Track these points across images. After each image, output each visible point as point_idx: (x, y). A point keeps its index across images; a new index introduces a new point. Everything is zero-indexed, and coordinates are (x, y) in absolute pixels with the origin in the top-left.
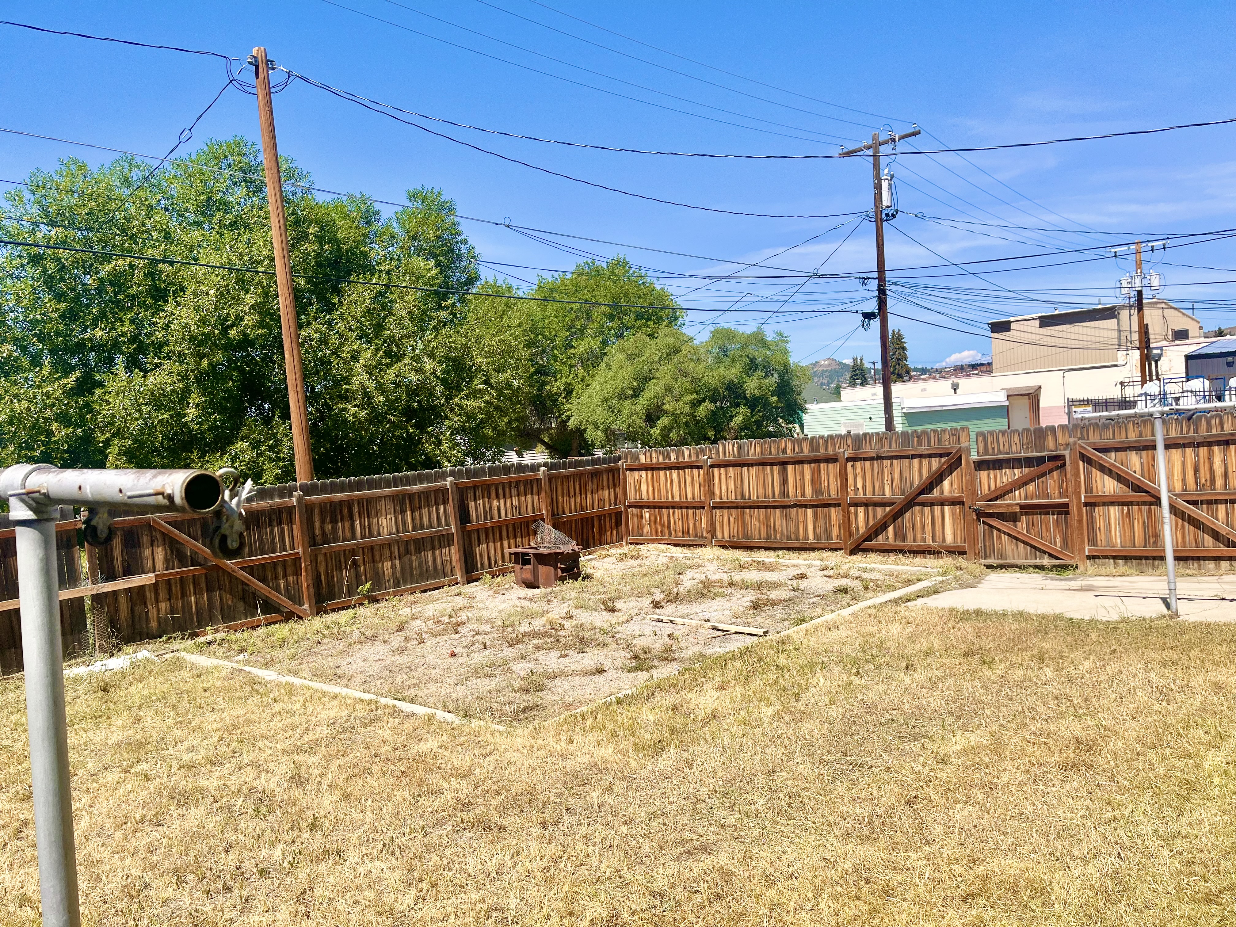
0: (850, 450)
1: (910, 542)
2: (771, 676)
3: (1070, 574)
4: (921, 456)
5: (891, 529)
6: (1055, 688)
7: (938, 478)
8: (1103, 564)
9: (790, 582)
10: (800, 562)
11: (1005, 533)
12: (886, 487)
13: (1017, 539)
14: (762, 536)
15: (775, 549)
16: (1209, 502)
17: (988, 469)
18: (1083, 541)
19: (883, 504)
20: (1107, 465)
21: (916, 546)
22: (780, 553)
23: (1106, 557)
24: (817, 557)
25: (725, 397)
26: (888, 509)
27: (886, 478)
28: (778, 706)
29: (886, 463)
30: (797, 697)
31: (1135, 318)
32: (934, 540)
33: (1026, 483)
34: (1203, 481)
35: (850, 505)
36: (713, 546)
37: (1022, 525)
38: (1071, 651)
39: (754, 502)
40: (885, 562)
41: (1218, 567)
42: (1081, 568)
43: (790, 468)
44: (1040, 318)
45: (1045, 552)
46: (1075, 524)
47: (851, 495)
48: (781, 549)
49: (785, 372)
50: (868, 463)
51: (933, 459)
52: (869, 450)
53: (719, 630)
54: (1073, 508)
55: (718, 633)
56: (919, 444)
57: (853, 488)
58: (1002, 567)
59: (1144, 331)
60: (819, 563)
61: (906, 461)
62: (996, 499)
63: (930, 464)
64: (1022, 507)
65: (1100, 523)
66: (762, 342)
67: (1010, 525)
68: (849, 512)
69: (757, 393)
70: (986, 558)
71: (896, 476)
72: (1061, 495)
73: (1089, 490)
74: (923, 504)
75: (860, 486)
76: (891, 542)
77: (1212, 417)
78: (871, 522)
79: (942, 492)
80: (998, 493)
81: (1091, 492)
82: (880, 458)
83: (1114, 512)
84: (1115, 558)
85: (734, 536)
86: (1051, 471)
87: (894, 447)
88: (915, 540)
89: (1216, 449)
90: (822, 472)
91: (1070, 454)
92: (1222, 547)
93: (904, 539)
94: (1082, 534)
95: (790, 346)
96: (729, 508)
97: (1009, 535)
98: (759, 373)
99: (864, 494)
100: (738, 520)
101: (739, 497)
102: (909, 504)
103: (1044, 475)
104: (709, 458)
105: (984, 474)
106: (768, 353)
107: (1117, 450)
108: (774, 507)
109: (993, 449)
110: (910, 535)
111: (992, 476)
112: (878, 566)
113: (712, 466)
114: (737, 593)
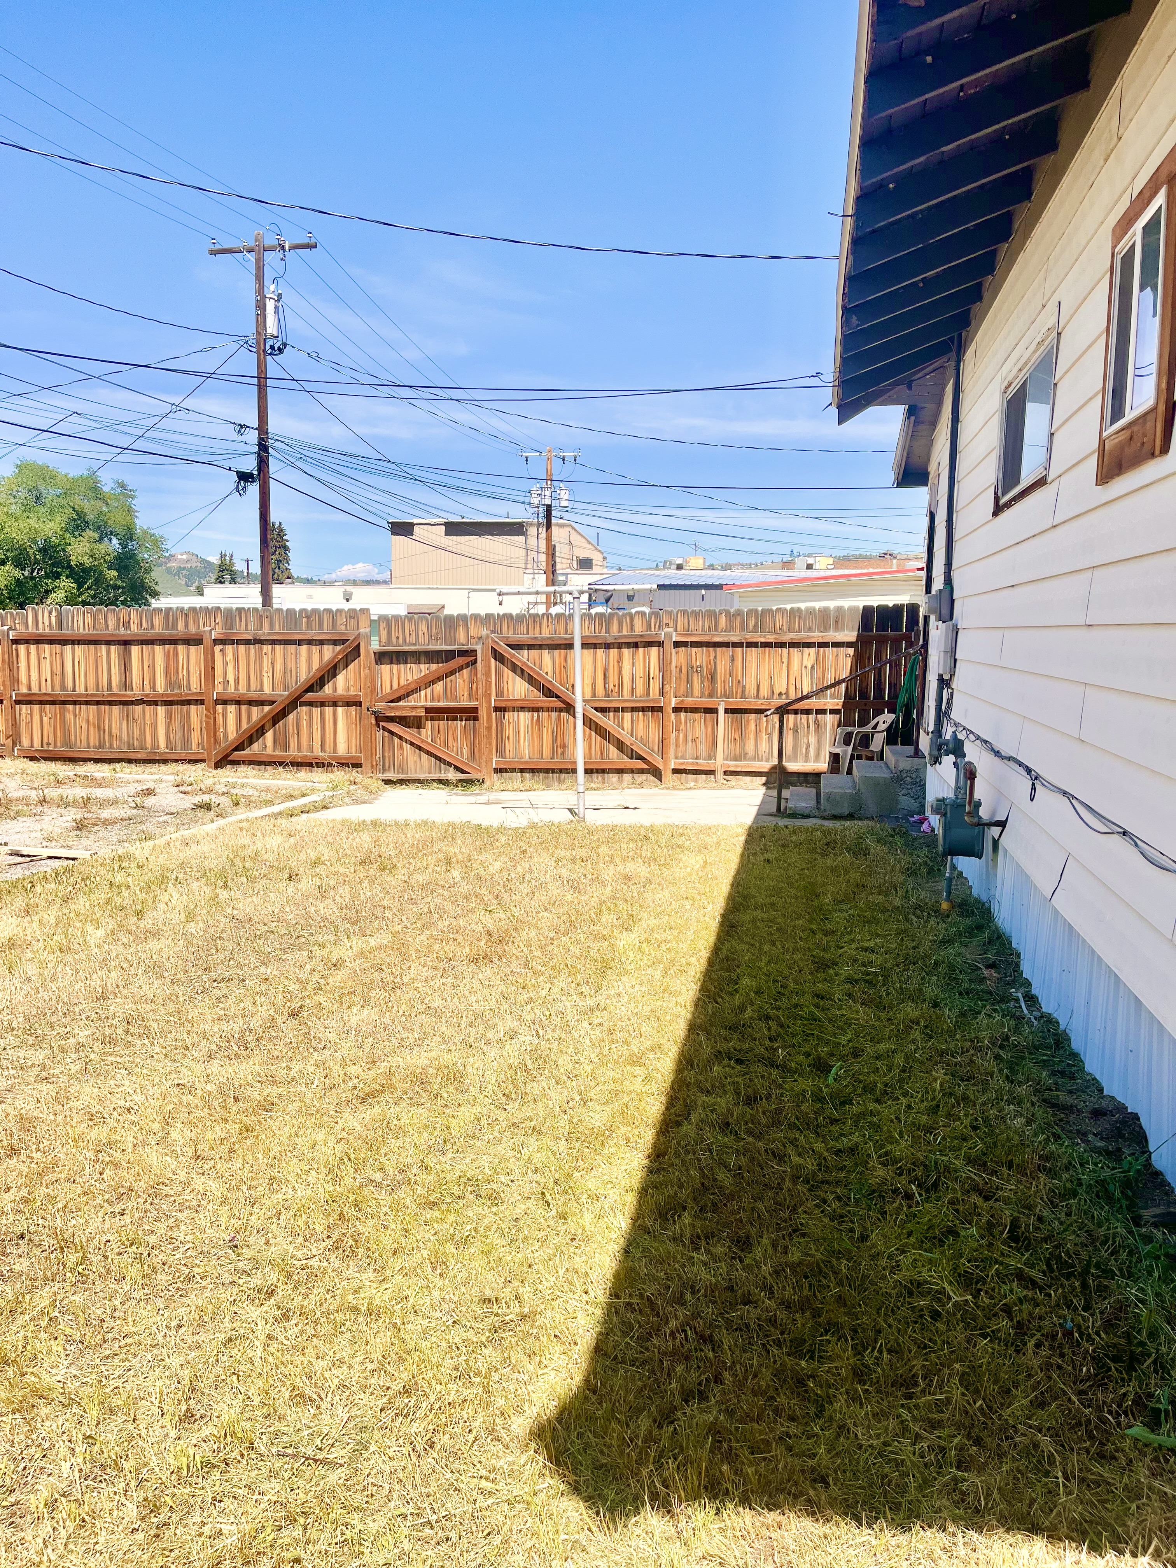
0: (219, 629)
1: (293, 752)
2: (101, 896)
3: (475, 789)
4: (310, 642)
5: (269, 735)
6: (464, 888)
7: (331, 671)
8: (510, 779)
9: (130, 799)
10: (145, 776)
11: (406, 741)
12: (265, 680)
13: (420, 748)
14: (92, 744)
15: (110, 761)
16: (616, 710)
17: (391, 663)
18: (491, 751)
19: (261, 703)
20: (519, 664)
21: (301, 757)
22: (118, 766)
23: (513, 770)
24: (171, 771)
25: (37, 562)
26: (267, 709)
27: (265, 669)
28: (112, 925)
29: (266, 648)
30: (140, 914)
31: (543, 535)
32: (323, 749)
33: (433, 682)
34: (611, 686)
35: (217, 702)
36: (15, 758)
37: (427, 733)
38: (480, 853)
39: (80, 695)
40: (259, 777)
41: (620, 781)
42: (487, 784)
43: (135, 650)
44: (446, 524)
45: (450, 764)
46: (484, 731)
47: (219, 689)
48: (119, 761)
49: (128, 536)
50: (242, 648)
51: (325, 647)
52: (243, 630)
53: (22, 856)
54: (483, 713)
55: (20, 859)
56: (309, 626)
57: (221, 680)
58: (402, 782)
59: (551, 552)
60: (172, 778)
61: (292, 648)
62: (399, 699)
63: (321, 653)
64: (428, 710)
65: (509, 731)
66: (95, 491)
67: (414, 731)
68: (215, 711)
69: (87, 562)
70: (384, 771)
71: (279, 666)
72: (470, 697)
73: (500, 692)
74: (311, 704)
75: (231, 677)
76: (269, 750)
77: (624, 615)
78: (245, 726)
79: (335, 690)
80: (402, 692)
81: (502, 695)
82: (258, 642)
83: (524, 718)
84: (522, 771)
85: (48, 744)
86: (461, 669)
87: (277, 629)
88: (299, 749)
89: (626, 651)
90: (181, 657)
91: (482, 649)
92: (626, 759)
93: (286, 747)
94: (490, 744)
95: (136, 504)
96: (41, 702)
97: (412, 744)
98: (90, 533)
99: (236, 689)
100: (55, 721)
101: (58, 688)
102: (294, 703)
103: (452, 673)
104: (10, 629)
105: (386, 668)
106: (105, 509)
107: (530, 647)
108: (110, 703)
109: (398, 638)
110: (293, 744)
111: (395, 672)
112: (251, 781)
113: (16, 642)
114: (51, 812)
